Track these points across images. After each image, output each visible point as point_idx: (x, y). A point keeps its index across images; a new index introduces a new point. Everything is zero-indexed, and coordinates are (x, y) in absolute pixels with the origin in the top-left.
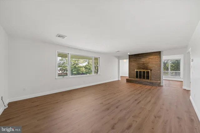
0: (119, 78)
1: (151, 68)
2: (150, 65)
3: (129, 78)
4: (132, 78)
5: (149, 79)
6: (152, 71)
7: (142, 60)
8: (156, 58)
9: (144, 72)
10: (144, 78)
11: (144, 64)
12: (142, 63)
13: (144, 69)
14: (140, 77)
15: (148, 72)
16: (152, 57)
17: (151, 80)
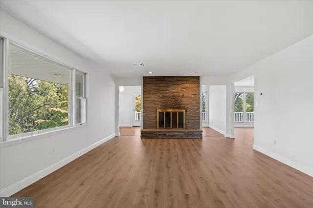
0: (116, 131)
1: (187, 107)
2: (185, 101)
3: (143, 128)
4: (149, 127)
5: (183, 127)
6: (188, 112)
7: (171, 90)
8: (193, 88)
9: (174, 114)
10: (174, 126)
11: (173, 97)
12: (171, 95)
13: (174, 108)
14: (168, 126)
15: (181, 114)
16: (187, 85)
17: (186, 128)
